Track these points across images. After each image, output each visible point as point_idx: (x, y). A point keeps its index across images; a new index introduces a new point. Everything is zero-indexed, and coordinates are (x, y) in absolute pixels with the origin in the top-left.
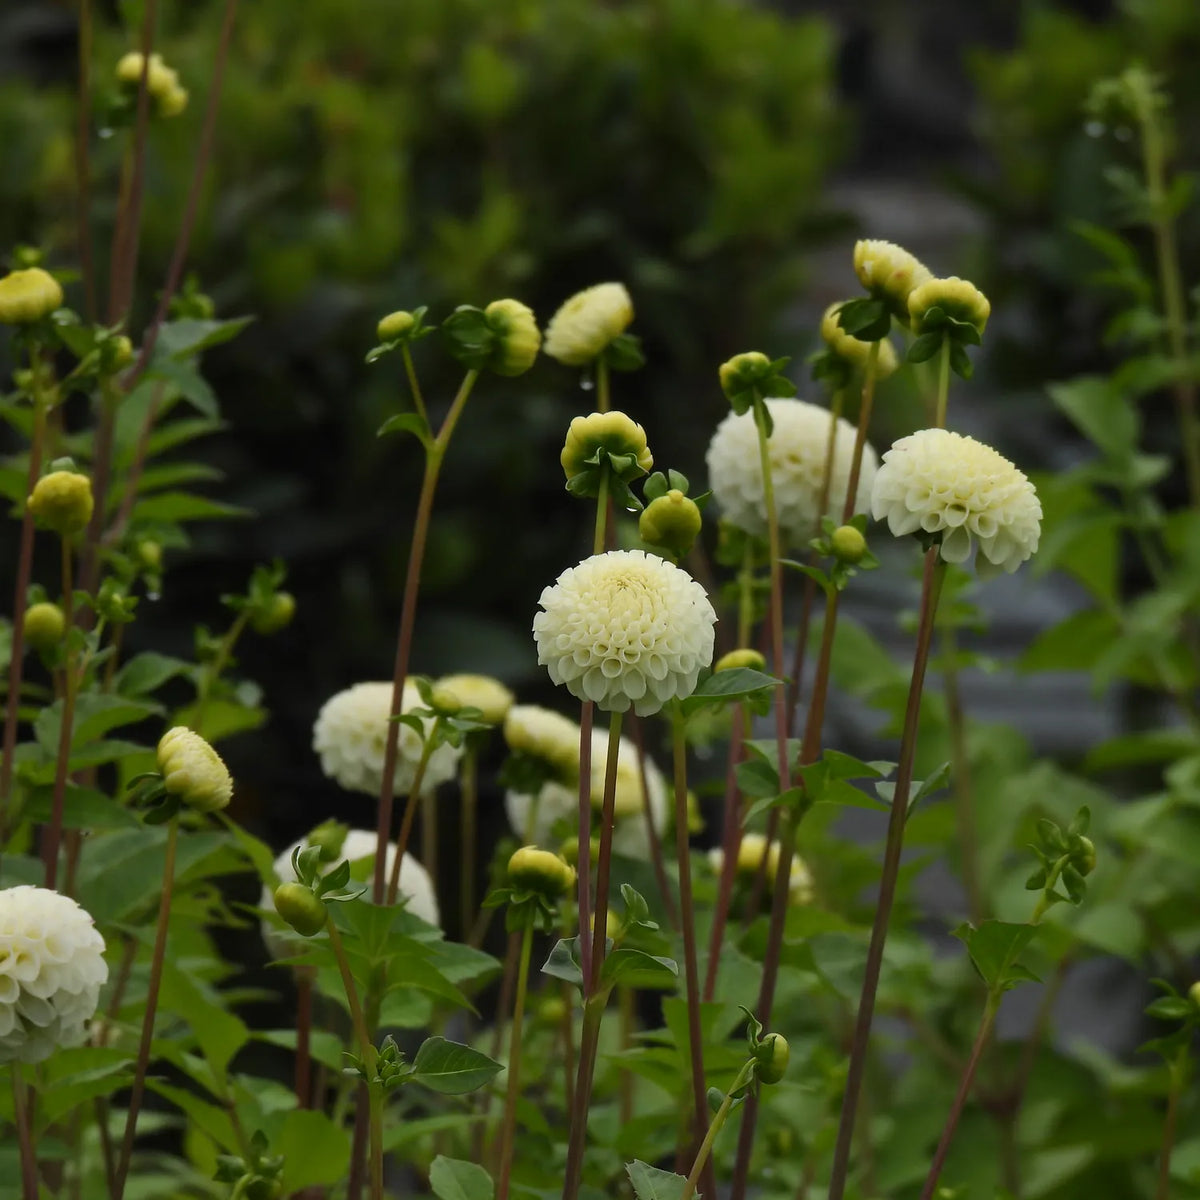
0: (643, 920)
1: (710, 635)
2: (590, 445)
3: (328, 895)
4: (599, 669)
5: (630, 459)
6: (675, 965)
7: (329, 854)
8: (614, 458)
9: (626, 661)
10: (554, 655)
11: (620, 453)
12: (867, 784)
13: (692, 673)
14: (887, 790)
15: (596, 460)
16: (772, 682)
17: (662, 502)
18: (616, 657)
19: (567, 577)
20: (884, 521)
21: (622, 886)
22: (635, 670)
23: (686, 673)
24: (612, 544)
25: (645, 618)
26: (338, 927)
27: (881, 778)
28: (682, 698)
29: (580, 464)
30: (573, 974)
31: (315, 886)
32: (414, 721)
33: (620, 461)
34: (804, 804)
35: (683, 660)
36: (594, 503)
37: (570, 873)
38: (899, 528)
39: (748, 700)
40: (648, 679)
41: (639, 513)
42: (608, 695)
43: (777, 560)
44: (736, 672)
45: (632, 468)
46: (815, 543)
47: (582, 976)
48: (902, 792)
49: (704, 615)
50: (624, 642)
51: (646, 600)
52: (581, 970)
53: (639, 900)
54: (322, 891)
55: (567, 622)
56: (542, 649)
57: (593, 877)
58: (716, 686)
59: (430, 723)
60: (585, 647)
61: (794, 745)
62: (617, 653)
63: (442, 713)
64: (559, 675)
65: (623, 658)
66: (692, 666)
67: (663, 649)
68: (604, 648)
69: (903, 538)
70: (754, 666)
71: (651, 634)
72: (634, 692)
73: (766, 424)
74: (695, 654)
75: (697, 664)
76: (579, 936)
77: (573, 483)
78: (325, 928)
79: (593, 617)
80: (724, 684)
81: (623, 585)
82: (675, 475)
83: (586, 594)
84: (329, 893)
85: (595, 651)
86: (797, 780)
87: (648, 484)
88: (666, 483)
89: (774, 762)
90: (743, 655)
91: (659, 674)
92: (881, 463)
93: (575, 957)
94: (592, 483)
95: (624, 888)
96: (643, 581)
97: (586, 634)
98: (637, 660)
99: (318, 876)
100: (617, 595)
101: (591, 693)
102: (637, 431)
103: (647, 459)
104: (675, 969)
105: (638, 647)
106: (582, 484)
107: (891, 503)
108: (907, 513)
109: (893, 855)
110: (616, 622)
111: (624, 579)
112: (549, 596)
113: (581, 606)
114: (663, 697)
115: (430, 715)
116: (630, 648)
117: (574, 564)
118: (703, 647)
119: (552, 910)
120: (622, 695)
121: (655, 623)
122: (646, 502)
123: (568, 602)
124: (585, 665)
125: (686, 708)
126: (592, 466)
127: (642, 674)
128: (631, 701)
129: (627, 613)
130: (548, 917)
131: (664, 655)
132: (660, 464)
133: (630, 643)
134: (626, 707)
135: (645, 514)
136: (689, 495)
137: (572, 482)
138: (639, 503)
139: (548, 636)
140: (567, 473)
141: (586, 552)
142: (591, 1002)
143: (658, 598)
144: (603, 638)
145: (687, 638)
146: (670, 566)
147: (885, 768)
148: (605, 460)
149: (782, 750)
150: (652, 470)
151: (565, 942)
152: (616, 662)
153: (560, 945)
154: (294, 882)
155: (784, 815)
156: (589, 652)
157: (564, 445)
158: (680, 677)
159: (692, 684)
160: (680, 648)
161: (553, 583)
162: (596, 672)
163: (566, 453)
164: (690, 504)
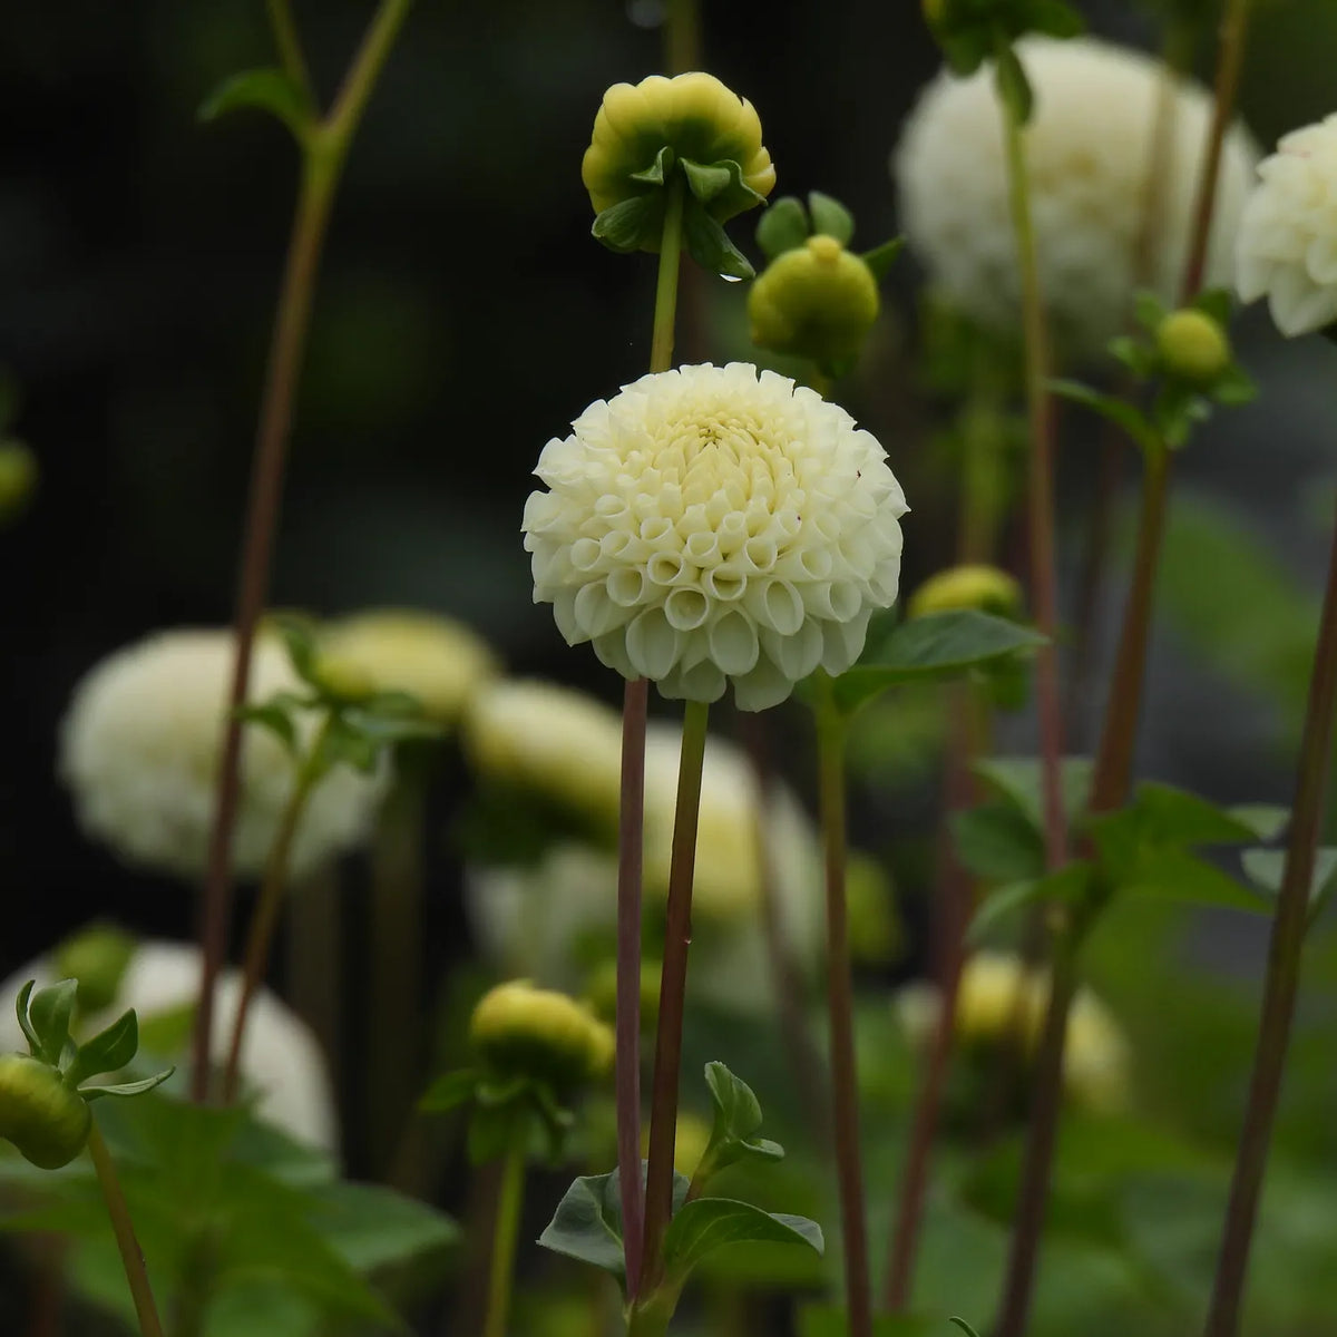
0: (751, 1136)
1: (894, 541)
2: (644, 141)
3: (96, 1082)
4: (660, 612)
5: (726, 173)
6: (817, 1234)
7: (95, 997)
8: (692, 168)
9: (718, 595)
10: (567, 581)
11: (704, 160)
12: (1227, 855)
13: (856, 620)
14: (1267, 868)
15: (655, 175)
16: (1029, 641)
17: (797, 260)
18: (699, 589)
19: (595, 419)
20: (1262, 305)
21: (708, 1067)
22: (735, 615)
23: (841, 621)
24: (688, 351)
25: (759, 504)
26: (114, 1149)
27: (1254, 842)
28: (834, 672)
29: (622, 182)
30: (605, 1251)
31: (66, 1063)
32: (277, 718)
33: (708, 176)
34: (1096, 897)
35: (837, 594)
36: (651, 263)
37: (602, 1039)
38: (1294, 319)
39: (978, 678)
40: (764, 632)
41: (747, 282)
42: (678, 666)
43: (1043, 384)
44: (952, 620)
45: (731, 192)
46: (1122, 348)
47: (623, 1254)
48: (1298, 873)
49: (881, 497)
50: (711, 556)
51: (759, 468)
52: (620, 1242)
53: (742, 1095)
54: (81, 1073)
55: (592, 513)
56: (541, 570)
57: (644, 1046)
58: (907, 648)
59: (309, 725)
60: (632, 565)
61: (1077, 773)
62: (698, 579)
63: (337, 702)
64: (578, 624)
65: (709, 589)
66: (855, 607)
67: (794, 570)
68: (670, 567)
69: (1302, 340)
70: (992, 606)
71: (769, 539)
72: (734, 660)
73: (1019, 95)
74: (858, 581)
75: (865, 602)
76: (617, 1172)
77: (608, 222)
78: (86, 1149)
79: (647, 502)
80: (925, 644)
81: (711, 436)
82: (824, 206)
83: (634, 454)
84: (93, 1078)
85: (651, 575)
86: (1083, 846)
87: (767, 224)
88: (804, 222)
89: (1034, 805)
90: (970, 584)
91: (785, 624)
92: (1259, 180)
93: (609, 1216)
94: (648, 222)
95: (713, 1071)
96: (752, 426)
97: (633, 538)
98: (739, 593)
99: (71, 1043)
100: (698, 456)
101: (644, 662)
102: (743, 115)
103: (763, 172)
104: (818, 1242)
105: (742, 566)
106: (627, 225)
107: (1275, 266)
108: (1310, 287)
109: (1280, 1006)
110: (696, 513)
111: (714, 425)
112: (555, 459)
113: (625, 480)
114: (795, 670)
115: (309, 705)
116: (724, 568)
117: (609, 392)
118: (878, 565)
119: (565, 1118)
120: (708, 666)
121: (777, 516)
122: (761, 261)
123: (595, 471)
124: (631, 603)
125: (846, 692)
126: (649, 186)
127: (749, 620)
128: (727, 676)
129: (720, 496)
130: (556, 1133)
131: (796, 584)
132: (792, 182)
133: (725, 557)
134: (716, 693)
135: (763, 286)
136: (856, 245)
137: (606, 219)
138: (745, 265)
139: (553, 542)
140: (597, 203)
141: (636, 369)
142: (645, 1306)
143: (783, 461)
144: (667, 546)
145: (845, 547)
146: (809, 396)
147: (1267, 821)
148: (675, 174)
149: (1051, 784)
150: (775, 194)
151: (588, 1183)
152: (695, 598)
153: (578, 1188)
154: (22, 1055)
155: (1057, 920)
156: (638, 576)
157: (588, 143)
158: (829, 627)
159: (855, 645)
160: (829, 567)
161: (565, 432)
162: (652, 617)
163: (594, 158)
164: (854, 268)
